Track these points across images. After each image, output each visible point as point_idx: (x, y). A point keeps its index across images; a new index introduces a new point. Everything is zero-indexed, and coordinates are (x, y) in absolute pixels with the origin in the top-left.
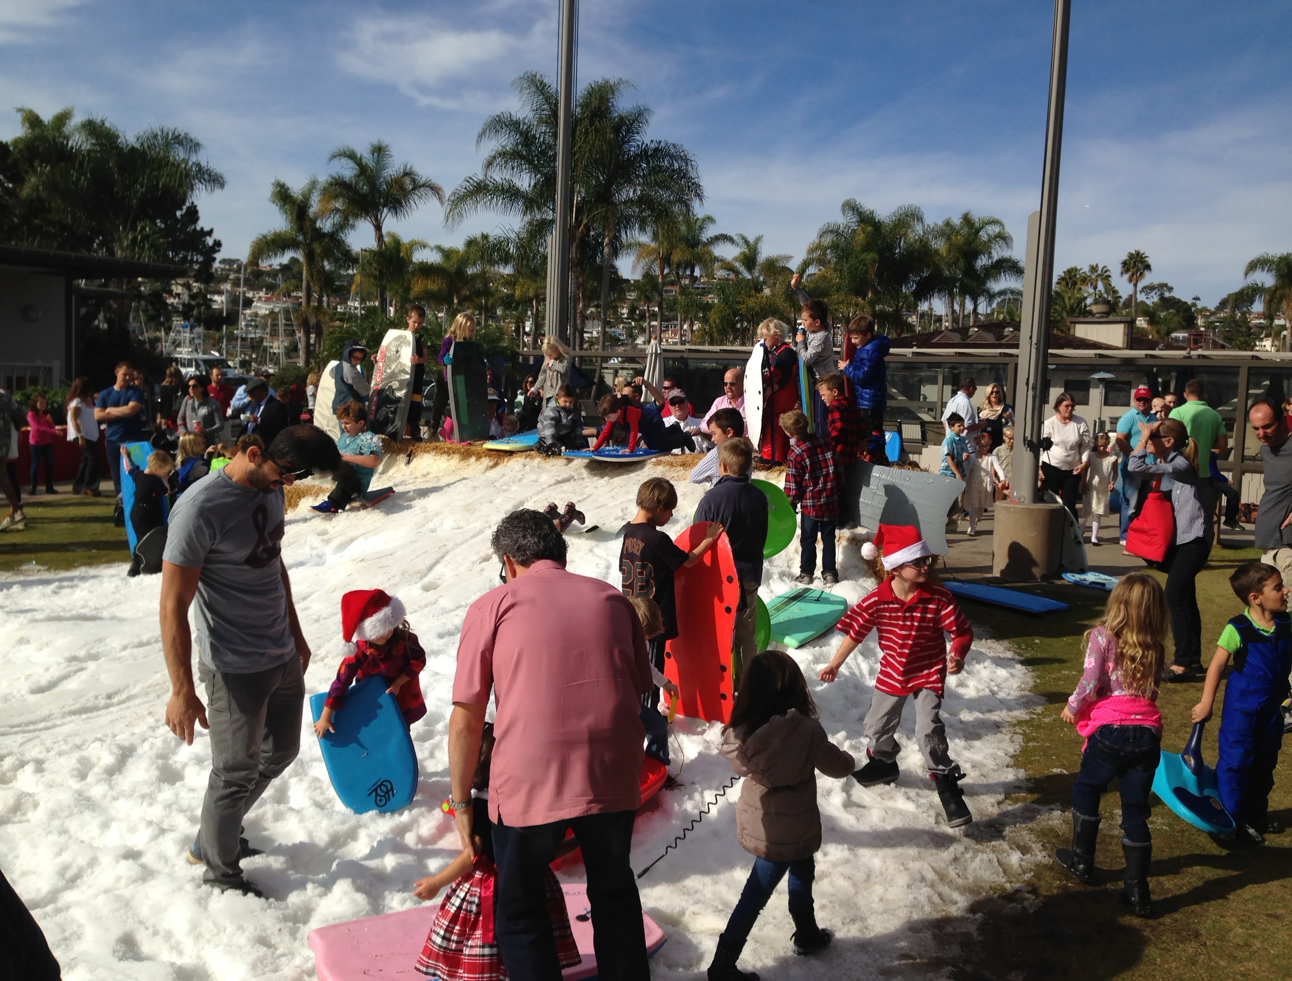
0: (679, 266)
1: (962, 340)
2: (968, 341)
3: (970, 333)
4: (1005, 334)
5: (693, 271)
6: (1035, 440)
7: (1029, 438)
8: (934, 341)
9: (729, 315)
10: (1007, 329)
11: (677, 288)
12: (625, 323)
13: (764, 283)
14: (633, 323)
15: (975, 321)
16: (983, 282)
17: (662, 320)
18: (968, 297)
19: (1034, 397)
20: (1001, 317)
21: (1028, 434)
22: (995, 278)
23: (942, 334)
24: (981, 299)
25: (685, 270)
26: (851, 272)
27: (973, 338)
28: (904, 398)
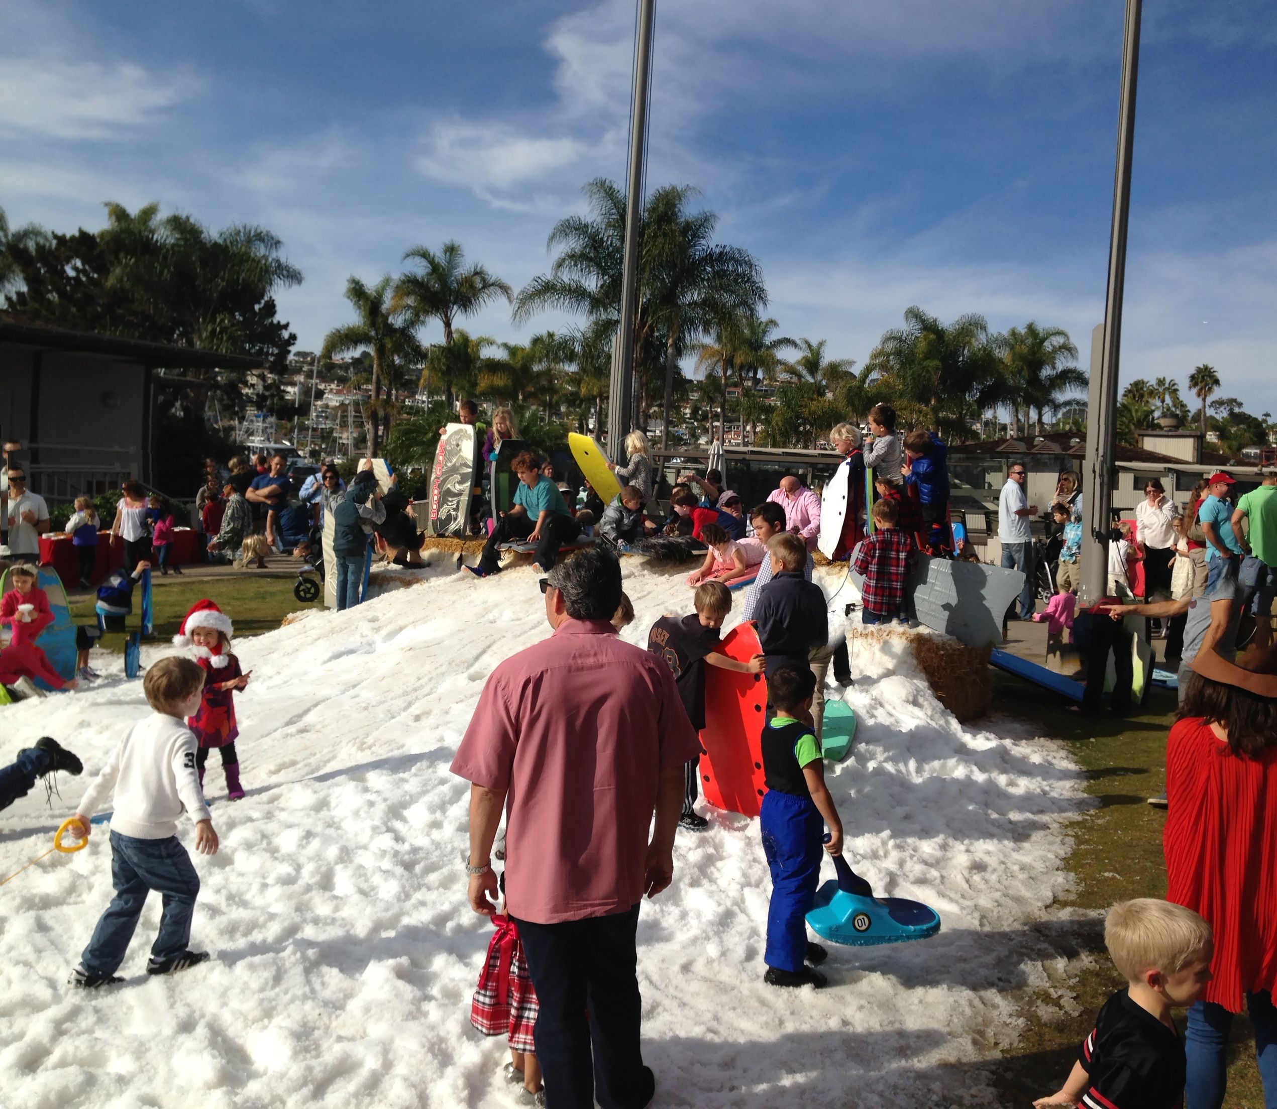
0: (742, 367)
1: (1028, 449)
2: (1034, 451)
3: (1035, 443)
4: (1072, 444)
5: (755, 373)
7: (1097, 530)
8: (999, 449)
9: (791, 417)
10: (1073, 440)
11: (740, 390)
12: (688, 422)
13: (827, 387)
14: (696, 423)
15: (1040, 431)
16: (1048, 392)
17: (724, 421)
18: (1032, 407)
19: (1102, 485)
20: (1067, 427)
21: (1096, 525)
22: (1060, 388)
23: (1007, 443)
24: (1046, 409)
25: (748, 371)
26: (914, 379)
27: (1037, 448)
28: (968, 486)
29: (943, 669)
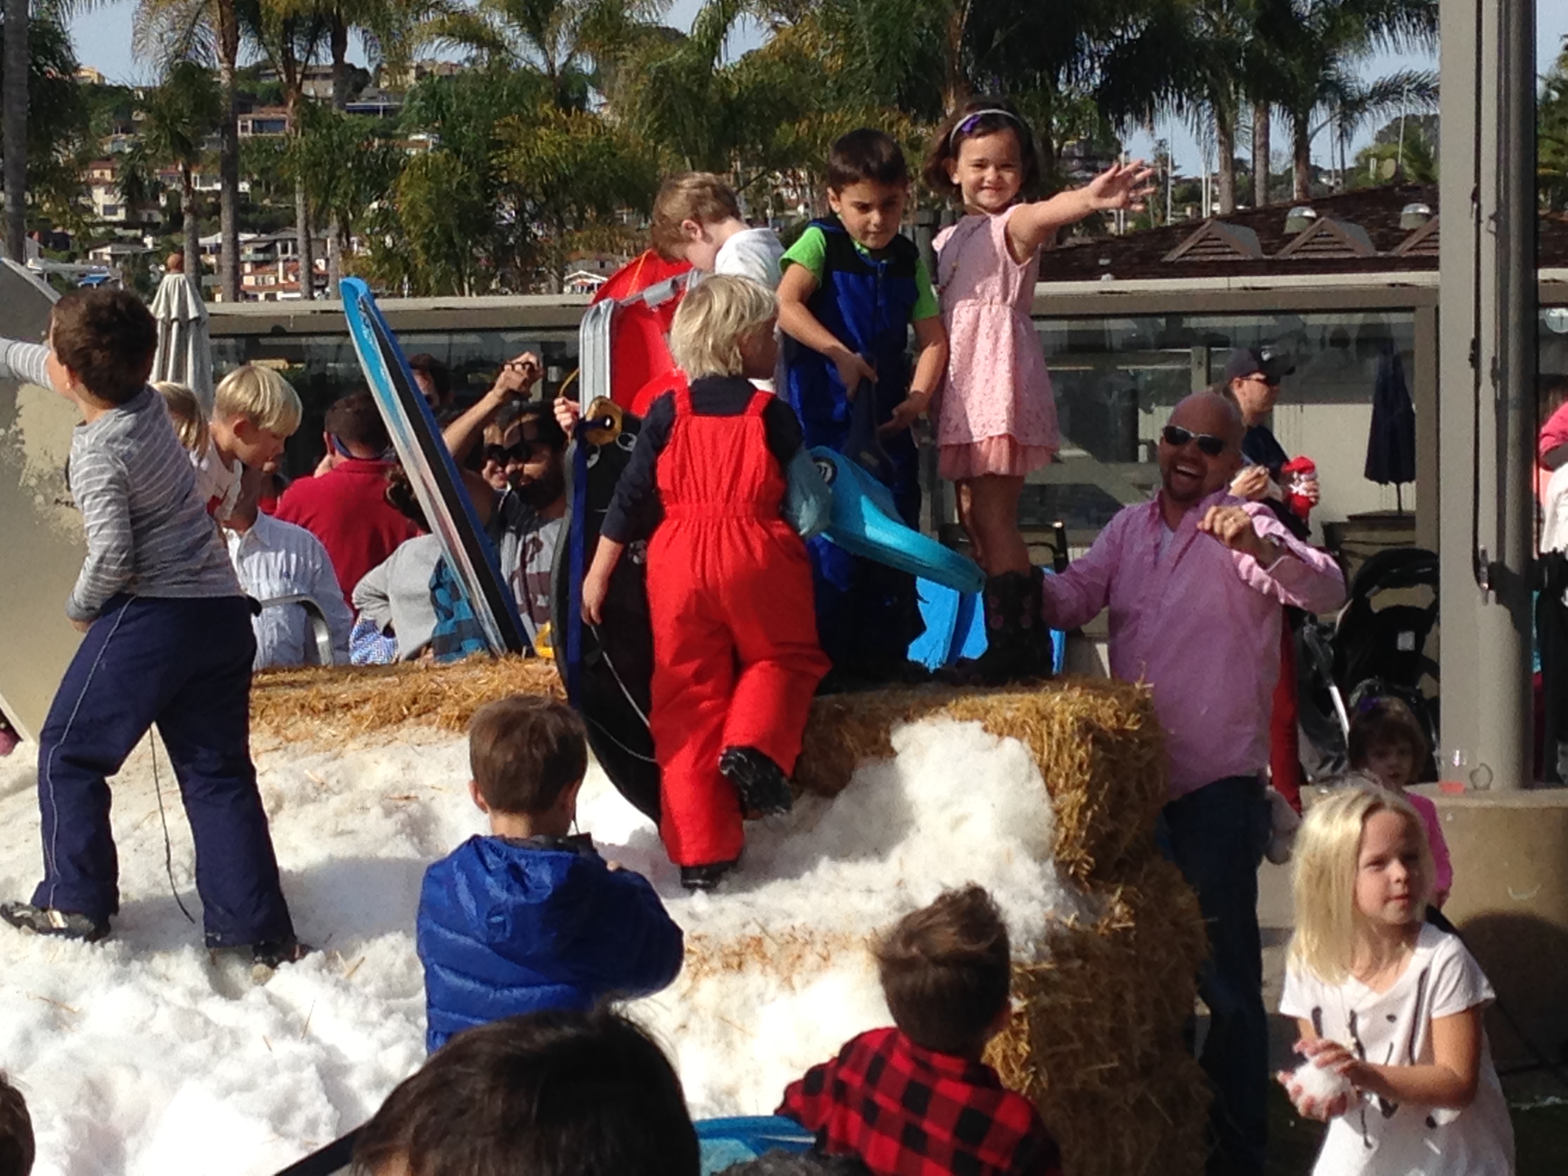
0: (290, 26)
1: (1266, 249)
2: (1285, 254)
3: (1290, 228)
4: (1405, 225)
5: (339, 46)
6: (1511, 562)
7: (1492, 557)
8: (1173, 256)
9: (464, 187)
10: (1409, 210)
11: (288, 113)
12: (121, 240)
13: (596, 80)
14: (149, 240)
15: (1304, 189)
16: (1326, 61)
17: (240, 226)
18: (1275, 107)
20: (1389, 169)
21: (1488, 542)
22: (1361, 45)
23: (1199, 234)
24: (1320, 115)
25: (313, 38)
26: (882, 32)
27: (1298, 241)
28: (1080, 452)
29: (1024, 1067)
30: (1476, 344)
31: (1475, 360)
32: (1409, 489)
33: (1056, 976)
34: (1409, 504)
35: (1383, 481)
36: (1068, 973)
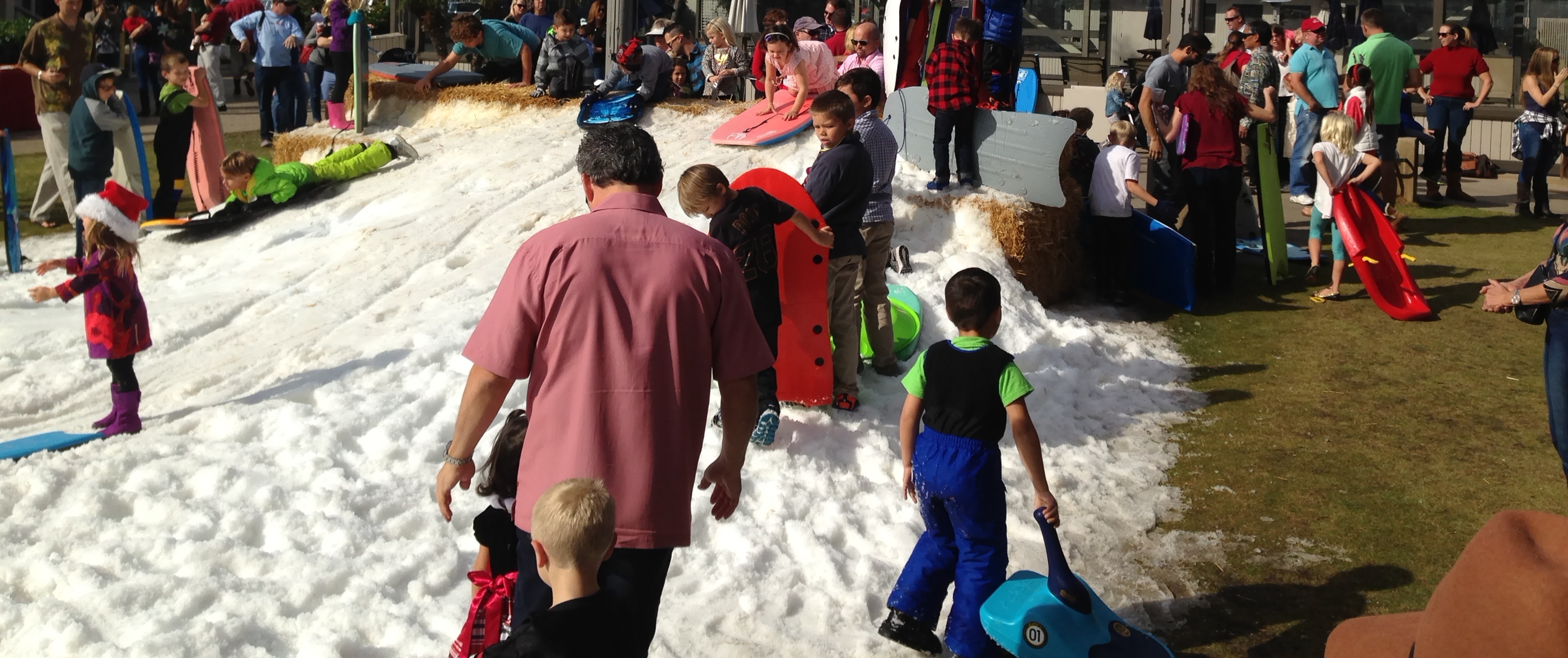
28: (1044, 26)
29: (1022, 243)
30: (1184, 9)
31: (1183, 15)
32: (1159, 42)
33: (1034, 214)
34: (1159, 47)
35: (1150, 38)
36: (1038, 213)
